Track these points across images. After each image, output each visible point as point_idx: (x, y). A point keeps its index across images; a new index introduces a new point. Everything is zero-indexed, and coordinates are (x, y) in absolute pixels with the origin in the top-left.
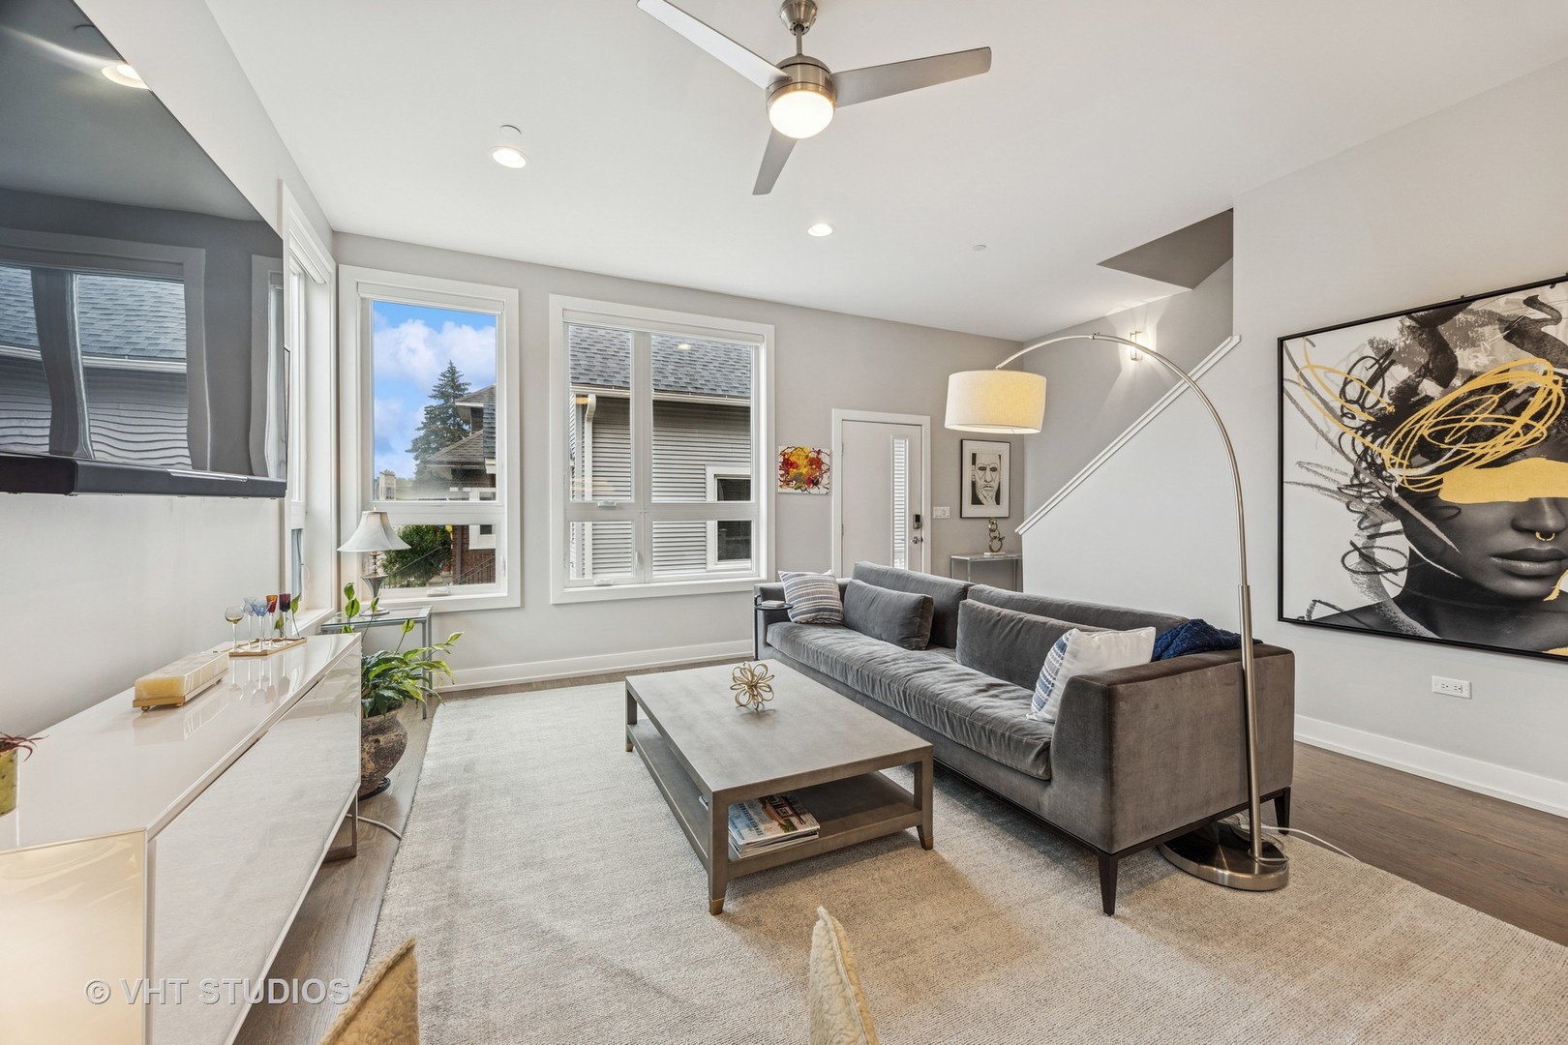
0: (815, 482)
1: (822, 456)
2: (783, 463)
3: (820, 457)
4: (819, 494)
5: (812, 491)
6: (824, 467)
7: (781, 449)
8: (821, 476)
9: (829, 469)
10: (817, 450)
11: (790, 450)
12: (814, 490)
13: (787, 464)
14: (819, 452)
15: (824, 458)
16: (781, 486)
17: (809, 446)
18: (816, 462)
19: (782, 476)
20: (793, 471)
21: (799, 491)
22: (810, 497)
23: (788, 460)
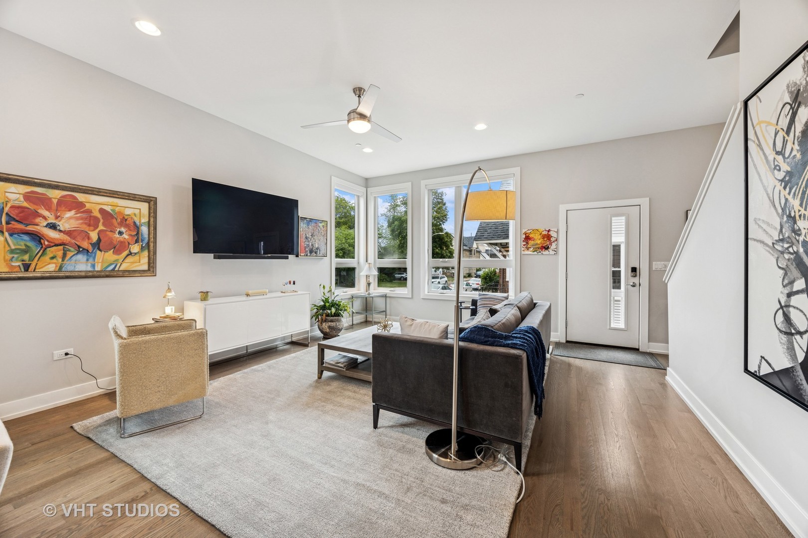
0: (547, 248)
1: (551, 233)
2: (525, 239)
3: (550, 233)
4: (549, 255)
5: (544, 253)
6: (552, 239)
7: (524, 231)
8: (551, 244)
9: (556, 240)
10: (548, 229)
11: (529, 231)
12: (546, 252)
13: (527, 238)
14: (549, 231)
15: (552, 234)
16: (524, 251)
17: (542, 228)
18: (548, 237)
19: (524, 245)
20: (531, 243)
21: (536, 253)
22: (542, 256)
23: (528, 236)
